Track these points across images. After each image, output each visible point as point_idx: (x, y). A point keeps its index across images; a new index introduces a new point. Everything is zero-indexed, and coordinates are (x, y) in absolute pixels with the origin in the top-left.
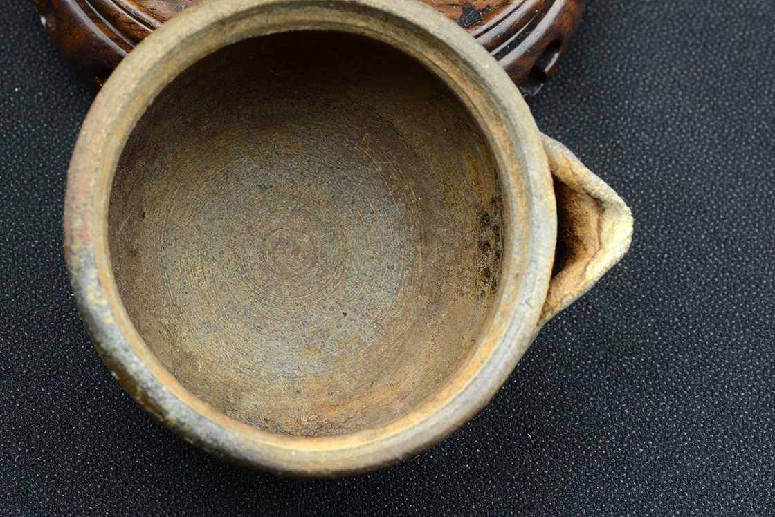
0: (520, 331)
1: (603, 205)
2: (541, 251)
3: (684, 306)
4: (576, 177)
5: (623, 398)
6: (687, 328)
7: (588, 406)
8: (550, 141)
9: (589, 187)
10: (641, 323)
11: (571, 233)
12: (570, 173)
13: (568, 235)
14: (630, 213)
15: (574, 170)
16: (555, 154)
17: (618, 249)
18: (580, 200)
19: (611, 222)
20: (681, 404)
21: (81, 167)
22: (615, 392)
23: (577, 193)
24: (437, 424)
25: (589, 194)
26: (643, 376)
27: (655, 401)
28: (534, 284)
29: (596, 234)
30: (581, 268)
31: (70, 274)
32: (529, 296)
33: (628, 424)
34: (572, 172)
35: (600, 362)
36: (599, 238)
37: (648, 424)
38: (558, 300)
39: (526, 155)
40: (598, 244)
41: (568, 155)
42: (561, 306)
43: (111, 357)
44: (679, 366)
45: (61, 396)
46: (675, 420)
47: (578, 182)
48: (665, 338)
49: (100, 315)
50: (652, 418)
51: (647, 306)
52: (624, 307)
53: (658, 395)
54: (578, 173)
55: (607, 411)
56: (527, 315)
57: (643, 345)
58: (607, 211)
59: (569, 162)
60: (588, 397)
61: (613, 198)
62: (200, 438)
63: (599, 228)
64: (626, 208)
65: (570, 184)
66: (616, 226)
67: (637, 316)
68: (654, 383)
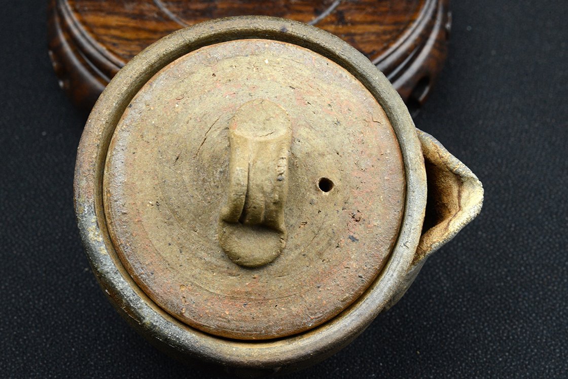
0: (400, 265)
1: (462, 179)
2: (415, 209)
3: (528, 259)
4: (442, 159)
5: (486, 324)
6: (531, 274)
7: (461, 331)
8: (423, 133)
9: (451, 166)
10: (497, 272)
11: (440, 202)
12: (438, 156)
13: (438, 204)
14: (482, 186)
15: (441, 154)
16: (427, 142)
17: (472, 211)
18: (446, 176)
19: (468, 192)
20: (528, 326)
21: (86, 144)
22: (480, 320)
23: (443, 171)
24: (339, 330)
25: (451, 171)
26: (500, 308)
27: (509, 324)
28: (410, 231)
29: (457, 200)
30: (446, 224)
31: (77, 220)
32: (407, 241)
33: (490, 342)
34: (439, 155)
35: (468, 300)
36: (459, 203)
37: (505, 341)
38: (429, 245)
39: (405, 141)
40: (458, 207)
41: (436, 143)
42: (431, 251)
43: (105, 278)
44: (526, 300)
45: (79, 338)
46: (524, 338)
47: (444, 162)
48: (515, 282)
49: (98, 248)
50: (508, 337)
51: (501, 260)
52: (484, 261)
53: (511, 321)
54: (444, 156)
55: (474, 333)
56: (405, 254)
57: (499, 287)
58: (465, 184)
59: (437, 148)
60: (460, 324)
61: (469, 174)
62: (167, 336)
63: (459, 197)
64: (478, 182)
65: (438, 164)
66: (471, 195)
67: (494, 268)
68: (508, 313)
